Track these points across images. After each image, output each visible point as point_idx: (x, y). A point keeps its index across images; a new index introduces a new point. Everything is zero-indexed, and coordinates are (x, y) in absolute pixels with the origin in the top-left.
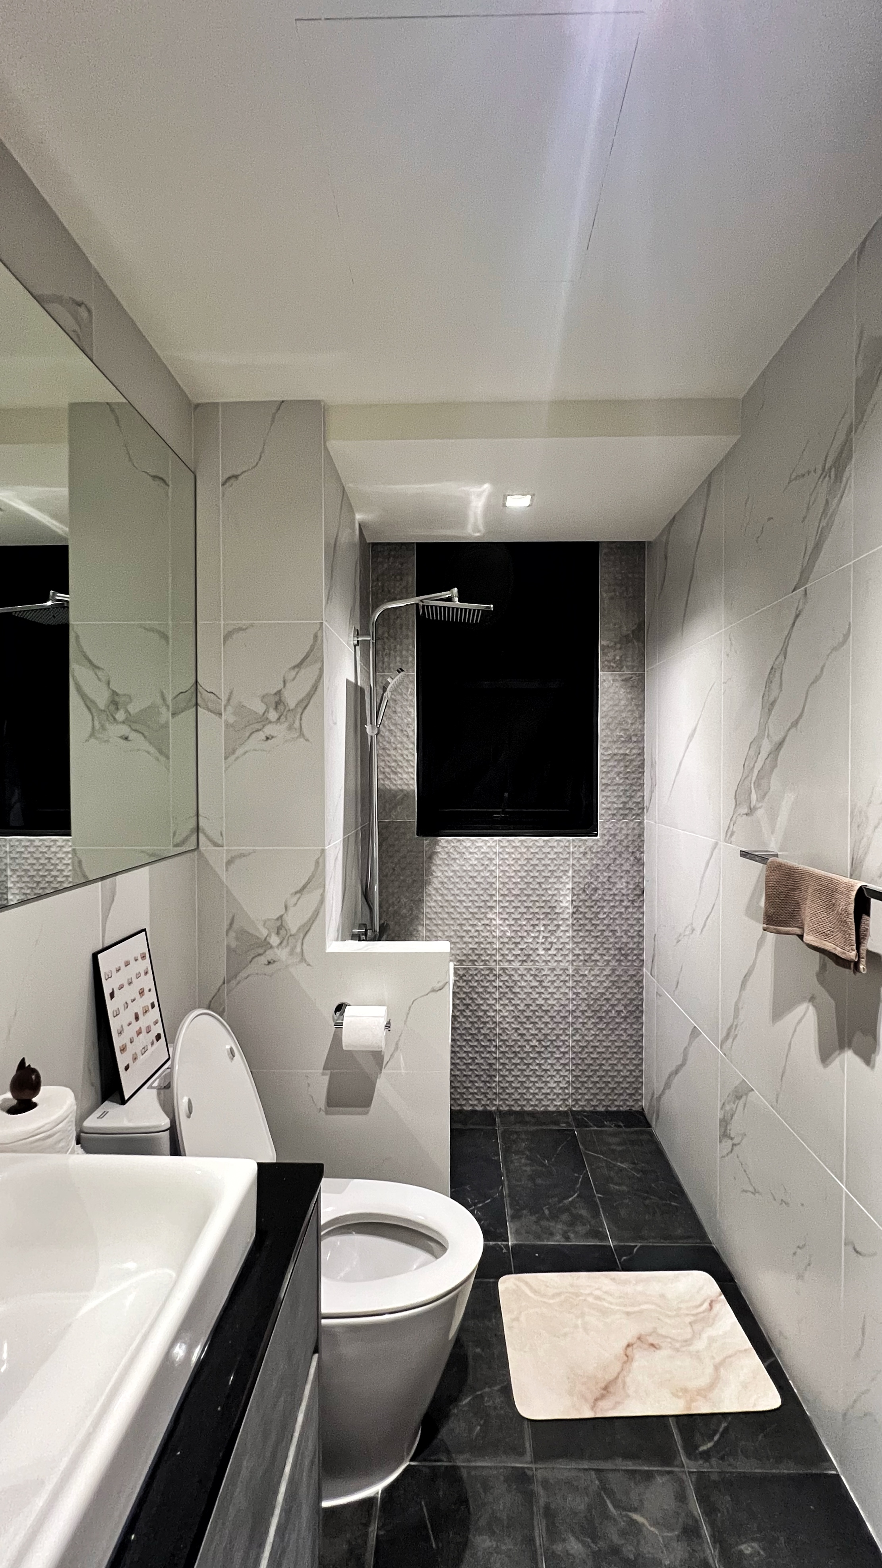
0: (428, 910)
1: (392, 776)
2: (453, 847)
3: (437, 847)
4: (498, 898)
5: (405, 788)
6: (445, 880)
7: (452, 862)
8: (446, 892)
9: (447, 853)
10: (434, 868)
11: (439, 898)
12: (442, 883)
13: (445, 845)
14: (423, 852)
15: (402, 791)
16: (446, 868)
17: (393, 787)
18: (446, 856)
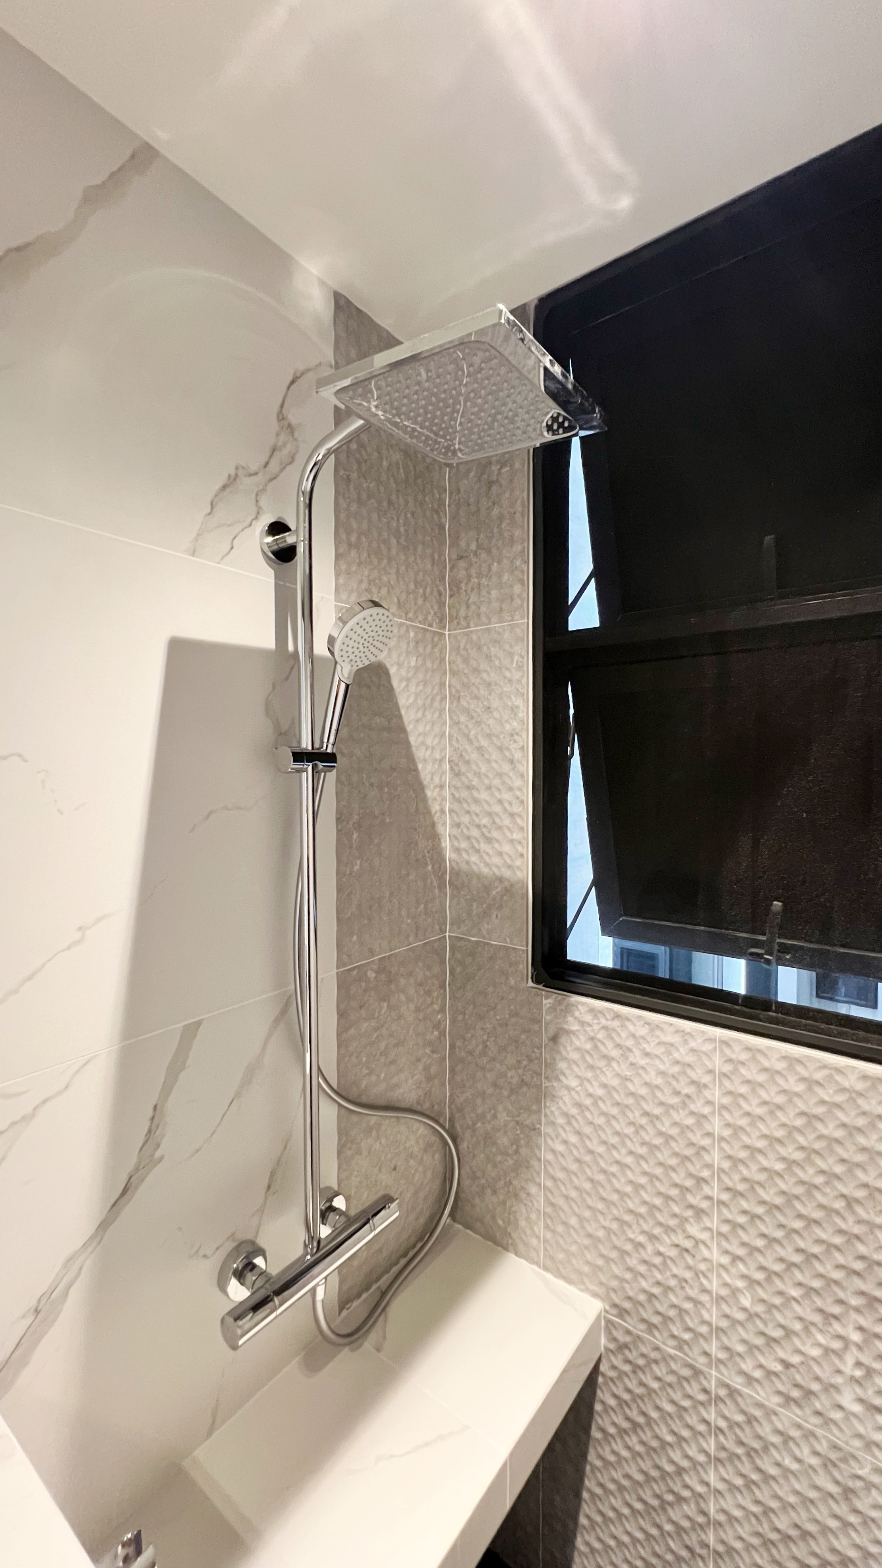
0: (550, 1157)
1: (484, 846)
2: (605, 1028)
3: (570, 1019)
4: (713, 1190)
5: (507, 873)
6: (588, 1102)
7: (602, 1063)
8: (588, 1130)
9: (592, 1039)
10: (562, 1065)
11: (573, 1139)
12: (579, 1105)
13: (588, 1018)
14: (540, 1021)
15: (501, 879)
16: (589, 1074)
17: (485, 870)
18: (588, 1046)
